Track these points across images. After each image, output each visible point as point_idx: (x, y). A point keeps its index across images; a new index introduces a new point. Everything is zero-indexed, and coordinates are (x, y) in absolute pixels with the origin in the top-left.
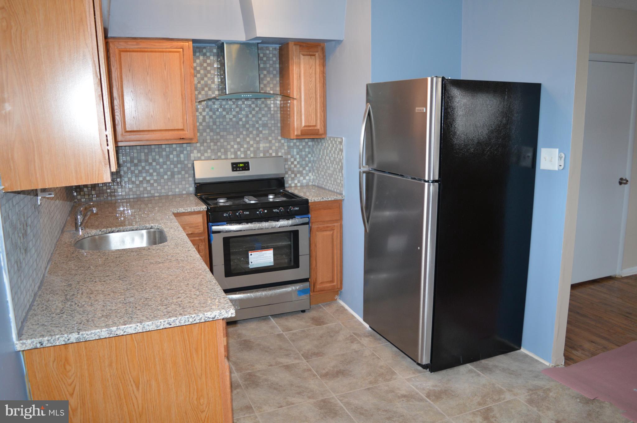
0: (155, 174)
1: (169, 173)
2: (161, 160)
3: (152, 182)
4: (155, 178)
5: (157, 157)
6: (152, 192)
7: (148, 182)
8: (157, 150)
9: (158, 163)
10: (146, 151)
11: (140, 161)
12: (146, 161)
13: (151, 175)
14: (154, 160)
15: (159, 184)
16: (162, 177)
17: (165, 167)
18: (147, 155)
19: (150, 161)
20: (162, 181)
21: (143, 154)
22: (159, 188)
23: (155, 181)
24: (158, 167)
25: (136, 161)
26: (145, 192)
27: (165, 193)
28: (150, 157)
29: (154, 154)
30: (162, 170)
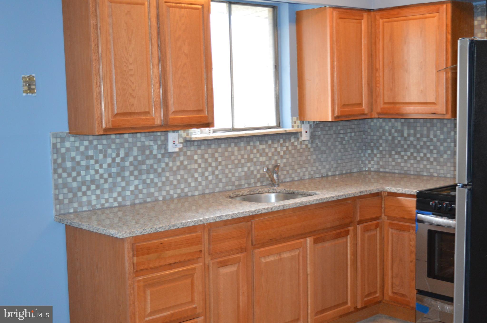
0: (435, 151)
1: (449, 152)
2: (442, 137)
3: (432, 159)
4: (435, 156)
5: (438, 133)
6: (432, 171)
7: (428, 159)
8: (438, 125)
9: (439, 140)
10: (428, 125)
11: (422, 136)
12: (428, 136)
13: (431, 152)
14: (435, 136)
15: (439, 163)
16: (442, 156)
17: (445, 144)
18: (429, 129)
19: (432, 136)
20: (442, 160)
21: (425, 128)
22: (438, 167)
23: (435, 159)
24: (438, 144)
25: (418, 136)
26: (425, 170)
27: (444, 174)
28: (432, 132)
29: (435, 129)
30: (442, 148)
